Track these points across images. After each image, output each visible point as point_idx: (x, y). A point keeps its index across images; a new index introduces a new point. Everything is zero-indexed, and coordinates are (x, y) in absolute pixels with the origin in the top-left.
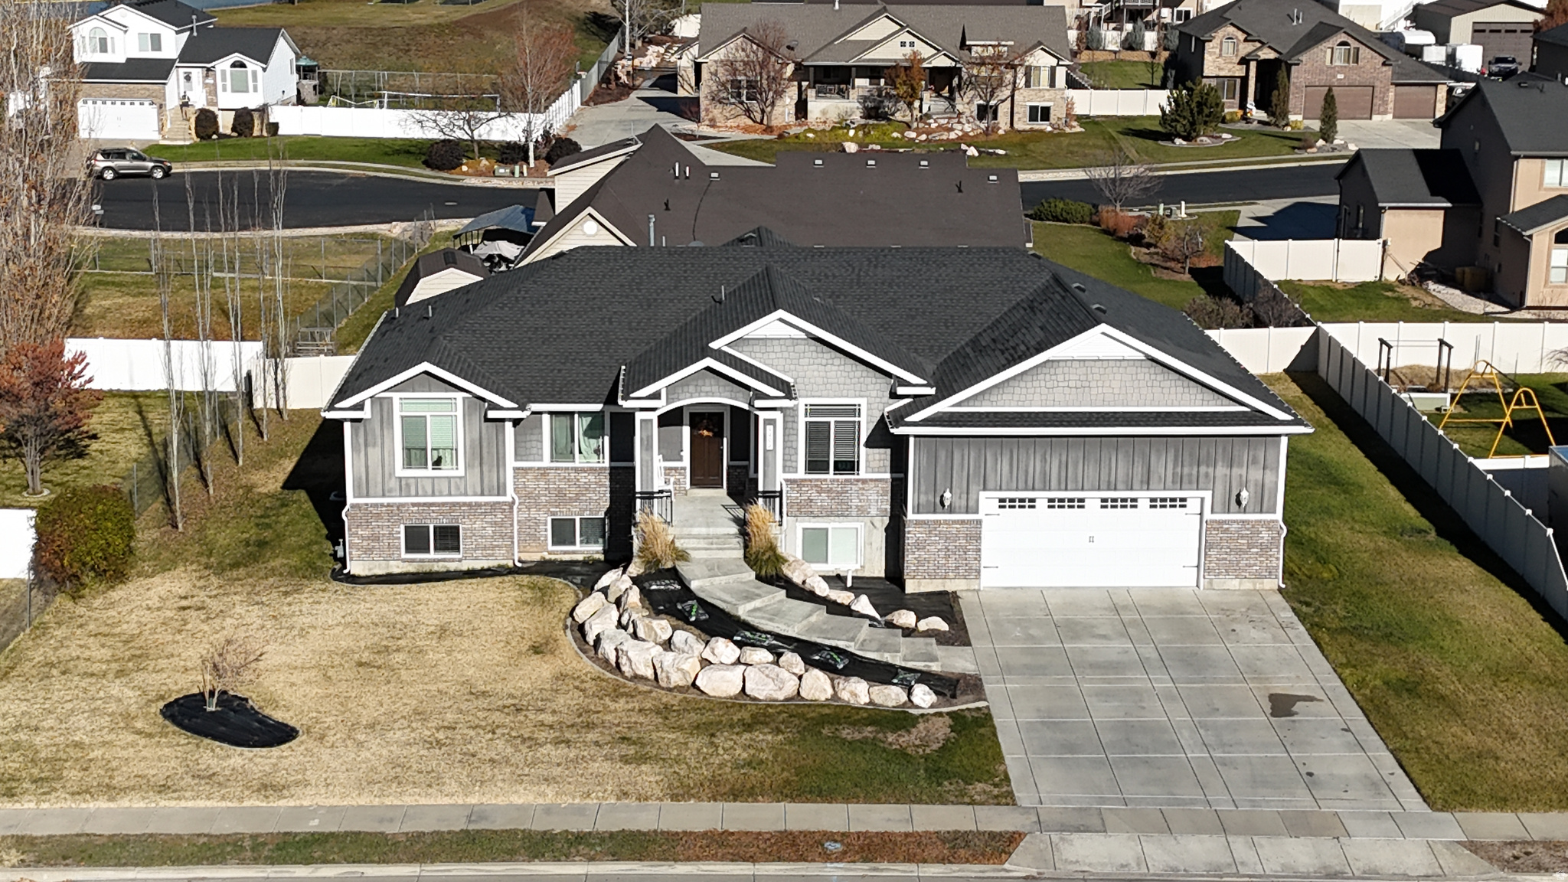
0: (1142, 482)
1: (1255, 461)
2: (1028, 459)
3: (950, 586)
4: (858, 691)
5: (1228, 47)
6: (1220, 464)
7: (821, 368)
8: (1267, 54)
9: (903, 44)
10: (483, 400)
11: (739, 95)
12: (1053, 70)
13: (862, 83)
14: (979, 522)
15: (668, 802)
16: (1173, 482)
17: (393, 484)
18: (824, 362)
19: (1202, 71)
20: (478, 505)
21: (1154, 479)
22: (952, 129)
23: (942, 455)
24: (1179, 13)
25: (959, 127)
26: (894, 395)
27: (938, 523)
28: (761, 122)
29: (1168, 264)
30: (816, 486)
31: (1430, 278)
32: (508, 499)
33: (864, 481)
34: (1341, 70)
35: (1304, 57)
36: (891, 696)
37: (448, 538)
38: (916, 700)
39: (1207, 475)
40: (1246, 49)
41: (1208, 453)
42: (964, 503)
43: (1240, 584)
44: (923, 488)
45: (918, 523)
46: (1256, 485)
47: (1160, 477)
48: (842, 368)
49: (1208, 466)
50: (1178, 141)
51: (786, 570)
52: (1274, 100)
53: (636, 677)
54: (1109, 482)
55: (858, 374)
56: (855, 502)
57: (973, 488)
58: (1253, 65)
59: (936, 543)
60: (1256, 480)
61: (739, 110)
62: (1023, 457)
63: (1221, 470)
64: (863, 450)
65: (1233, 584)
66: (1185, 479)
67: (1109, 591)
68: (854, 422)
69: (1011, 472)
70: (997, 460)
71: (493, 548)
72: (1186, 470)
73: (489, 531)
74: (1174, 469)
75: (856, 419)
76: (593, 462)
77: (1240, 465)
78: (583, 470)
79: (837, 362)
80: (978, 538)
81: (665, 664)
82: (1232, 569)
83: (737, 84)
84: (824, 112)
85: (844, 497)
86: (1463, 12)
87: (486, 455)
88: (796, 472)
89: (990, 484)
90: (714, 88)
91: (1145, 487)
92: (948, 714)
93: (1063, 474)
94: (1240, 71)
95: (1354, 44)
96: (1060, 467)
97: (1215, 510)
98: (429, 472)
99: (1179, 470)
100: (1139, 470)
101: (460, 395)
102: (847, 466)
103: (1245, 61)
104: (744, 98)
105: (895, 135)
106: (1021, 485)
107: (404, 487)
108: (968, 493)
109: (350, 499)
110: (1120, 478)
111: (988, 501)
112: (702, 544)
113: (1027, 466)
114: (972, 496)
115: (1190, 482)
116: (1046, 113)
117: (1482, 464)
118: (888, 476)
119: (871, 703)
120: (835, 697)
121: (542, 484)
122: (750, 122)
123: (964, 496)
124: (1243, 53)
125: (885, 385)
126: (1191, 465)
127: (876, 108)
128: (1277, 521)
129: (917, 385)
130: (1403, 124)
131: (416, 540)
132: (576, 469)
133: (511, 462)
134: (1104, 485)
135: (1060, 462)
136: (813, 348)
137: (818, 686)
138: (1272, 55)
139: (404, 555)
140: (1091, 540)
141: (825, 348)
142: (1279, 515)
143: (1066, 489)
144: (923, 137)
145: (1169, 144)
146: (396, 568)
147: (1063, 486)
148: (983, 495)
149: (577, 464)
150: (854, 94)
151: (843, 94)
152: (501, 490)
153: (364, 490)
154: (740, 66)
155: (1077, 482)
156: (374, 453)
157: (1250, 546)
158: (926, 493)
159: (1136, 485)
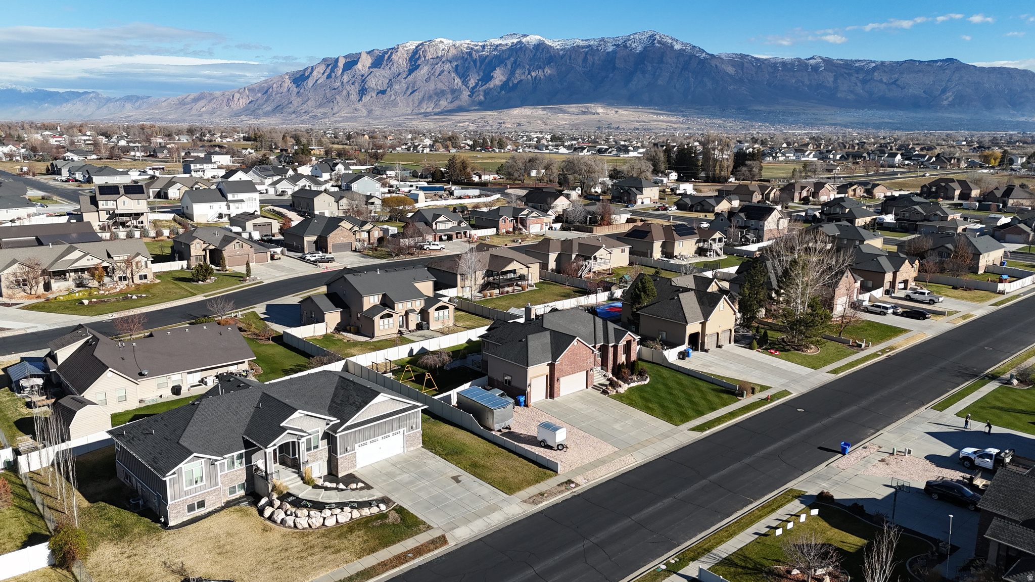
1: (415, 417)
2: (366, 432)
3: (349, 472)
4: (366, 512)
5: (198, 246)
7: (310, 423)
8: (212, 247)
9: (88, 260)
10: (210, 459)
11: (19, 285)
12: (146, 262)
13: (72, 274)
14: (355, 453)
15: (359, 560)
16: (398, 429)
17: (183, 493)
18: (310, 421)
19: (190, 254)
20: (211, 491)
22: (116, 288)
23: (346, 438)
24: (139, 222)
25: (118, 287)
26: (327, 424)
27: (346, 456)
28: (31, 294)
29: (260, 338)
30: (309, 455)
31: (341, 331)
32: (219, 486)
33: (321, 450)
34: (238, 250)
35: (226, 248)
36: (375, 510)
37: (201, 504)
38: (382, 509)
39: (405, 424)
40: (204, 246)
41: (405, 418)
42: (352, 449)
43: (414, 448)
45: (341, 458)
47: (395, 428)
48: (315, 421)
50: (200, 282)
51: (317, 483)
52: (221, 263)
53: (304, 529)
54: (384, 433)
55: (318, 421)
56: (319, 456)
57: (354, 444)
58: (208, 251)
59: (346, 461)
60: (416, 422)
61: (20, 290)
62: (364, 433)
63: (408, 422)
64: (320, 441)
65: (412, 449)
67: (386, 460)
69: (362, 436)
70: (358, 436)
71: (216, 502)
72: (401, 424)
73: (214, 498)
74: (398, 424)
75: (318, 434)
76: (240, 467)
77: (412, 419)
78: (238, 470)
79: (313, 420)
80: (355, 457)
81: (314, 522)
82: (412, 445)
83: (17, 281)
84: (59, 287)
85: (316, 456)
86: (249, 220)
87: (212, 476)
89: (358, 442)
90: (8, 284)
91: (392, 431)
92: (392, 509)
93: (373, 435)
94: (203, 253)
95: (241, 242)
96: (373, 432)
97: (407, 432)
98: (195, 486)
100: (390, 427)
101: (203, 460)
102: (316, 447)
103: (204, 250)
104: (22, 286)
105: (95, 293)
106: (364, 441)
107: (186, 493)
109: (169, 502)
110: (386, 430)
111: (357, 446)
112: (290, 482)
113: (366, 434)
114: (354, 446)
115: (401, 428)
116: (145, 277)
117: (436, 397)
118: (327, 447)
119: (371, 514)
120: (361, 515)
121: (226, 478)
122: (26, 294)
123: (352, 447)
124: (203, 247)
125: (324, 422)
126: (401, 422)
127: (80, 283)
129: (335, 421)
130: (261, 265)
131: (191, 508)
132: (236, 471)
133: (219, 474)
136: (307, 418)
137: (356, 514)
138: (214, 247)
139: (188, 514)
140: (380, 449)
142: (420, 429)
144: (107, 293)
145: (196, 283)
146: (185, 519)
147: (374, 437)
149: (236, 469)
150: (70, 279)
151: (66, 279)
152: (217, 484)
153: (174, 498)
154: (18, 274)
155: (376, 435)
156: (176, 486)
157: (415, 438)
158: (342, 449)
159: (390, 431)
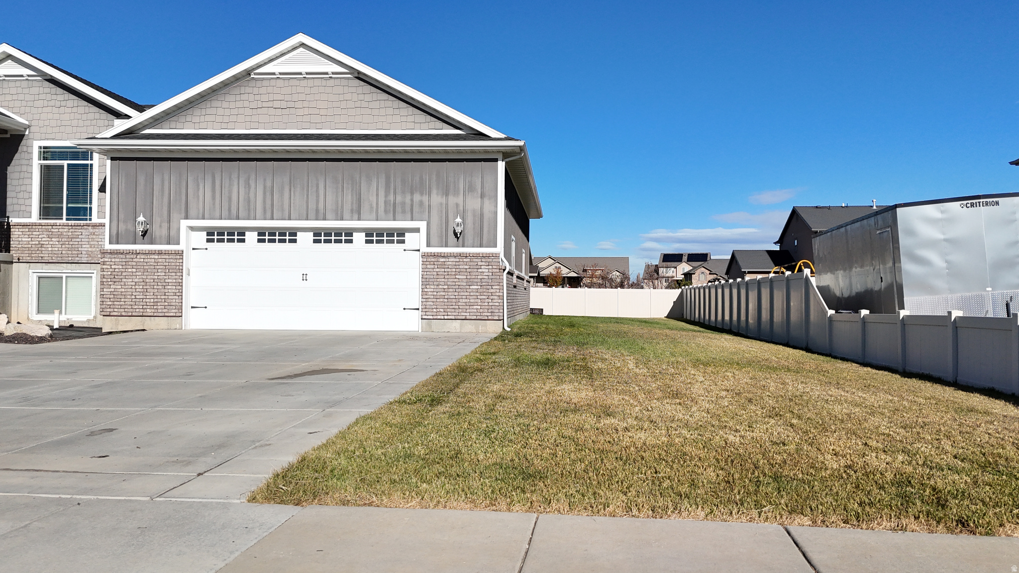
0: (352, 211)
1: (471, 189)
2: (231, 185)
3: (149, 325)
6: (434, 192)
7: (55, 110)
14: (180, 254)
16: (386, 211)
18: (58, 104)
21: (365, 207)
23: (141, 180)
27: (134, 252)
30: (47, 230)
33: (95, 226)
39: (421, 203)
41: (421, 178)
42: (164, 232)
43: (461, 326)
44: (122, 216)
45: (113, 253)
46: (474, 216)
47: (372, 208)
48: (75, 110)
49: (422, 194)
54: (317, 211)
55: (91, 116)
56: (86, 248)
57: (174, 216)
59: (133, 275)
60: (474, 211)
62: (226, 182)
63: (436, 199)
64: (95, 195)
65: (454, 325)
66: (399, 209)
68: (87, 165)
69: (214, 198)
70: (198, 185)
72: (399, 198)
74: (386, 196)
75: (89, 162)
77: (456, 193)
79: (70, 103)
80: (178, 269)
82: (452, 308)
85: (75, 242)
88: (30, 217)
89: (192, 212)
91: (356, 216)
93: (269, 202)
96: (265, 193)
97: (432, 243)
99: (391, 198)
100: (349, 199)
102: (80, 211)
106: (225, 213)
108: (169, 222)
110: (329, 206)
111: (189, 230)
113: (230, 192)
114: (173, 225)
115: (404, 212)
123: (165, 225)
126: (403, 192)
128: (496, 256)
134: (312, 214)
135: (265, 187)
136: (48, 90)
140: (305, 277)
141: (60, 90)
142: (500, 248)
143: (272, 219)
147: (269, 214)
148: (184, 224)
155: (283, 210)
157: (470, 283)
158: (125, 222)
159: (347, 214)
